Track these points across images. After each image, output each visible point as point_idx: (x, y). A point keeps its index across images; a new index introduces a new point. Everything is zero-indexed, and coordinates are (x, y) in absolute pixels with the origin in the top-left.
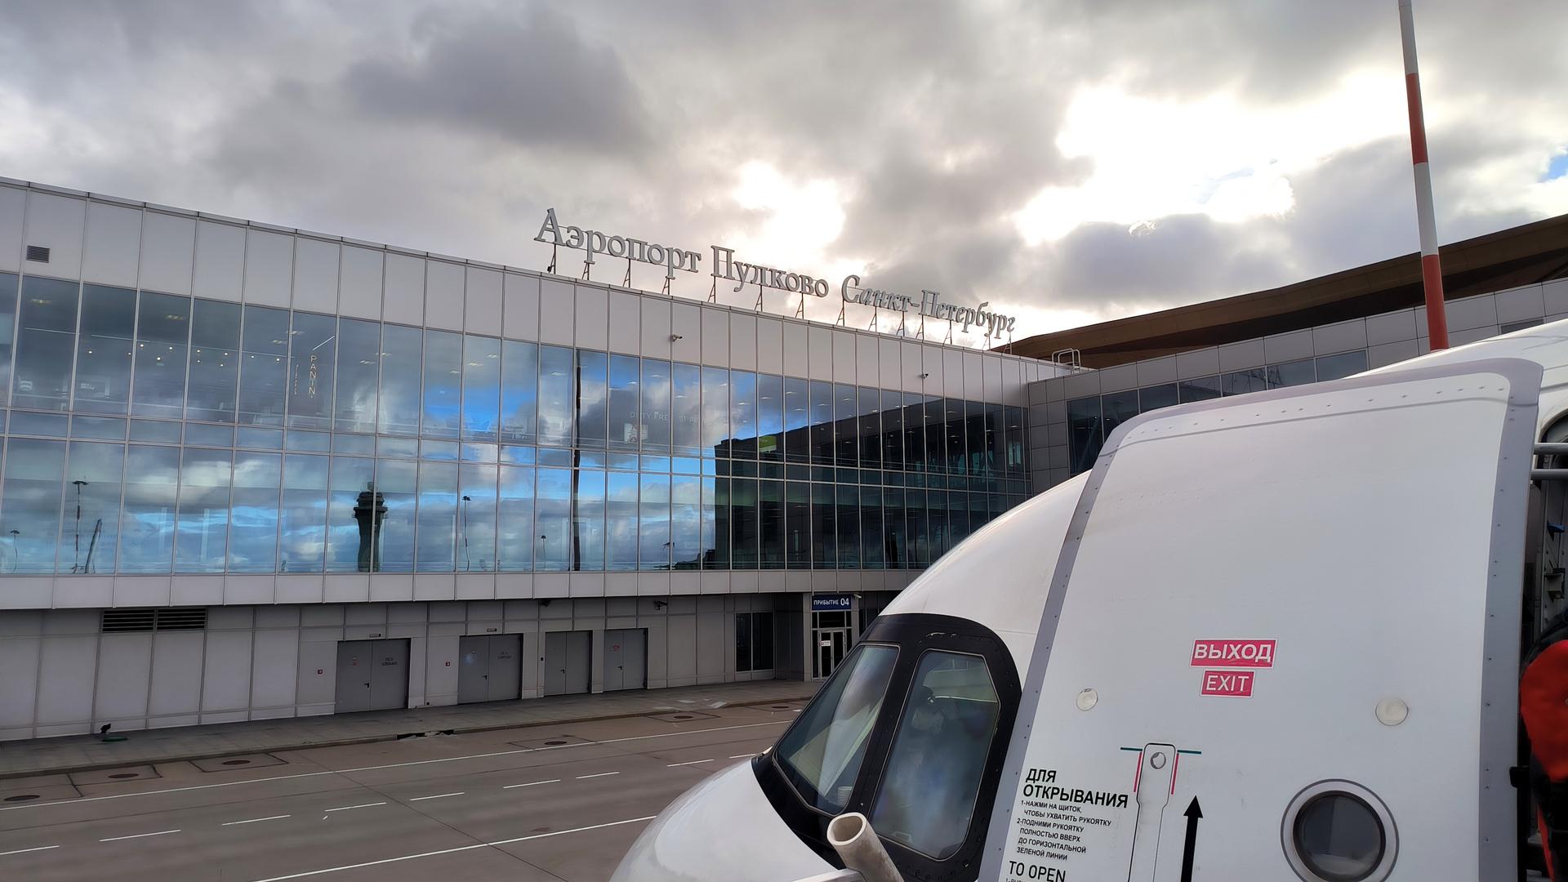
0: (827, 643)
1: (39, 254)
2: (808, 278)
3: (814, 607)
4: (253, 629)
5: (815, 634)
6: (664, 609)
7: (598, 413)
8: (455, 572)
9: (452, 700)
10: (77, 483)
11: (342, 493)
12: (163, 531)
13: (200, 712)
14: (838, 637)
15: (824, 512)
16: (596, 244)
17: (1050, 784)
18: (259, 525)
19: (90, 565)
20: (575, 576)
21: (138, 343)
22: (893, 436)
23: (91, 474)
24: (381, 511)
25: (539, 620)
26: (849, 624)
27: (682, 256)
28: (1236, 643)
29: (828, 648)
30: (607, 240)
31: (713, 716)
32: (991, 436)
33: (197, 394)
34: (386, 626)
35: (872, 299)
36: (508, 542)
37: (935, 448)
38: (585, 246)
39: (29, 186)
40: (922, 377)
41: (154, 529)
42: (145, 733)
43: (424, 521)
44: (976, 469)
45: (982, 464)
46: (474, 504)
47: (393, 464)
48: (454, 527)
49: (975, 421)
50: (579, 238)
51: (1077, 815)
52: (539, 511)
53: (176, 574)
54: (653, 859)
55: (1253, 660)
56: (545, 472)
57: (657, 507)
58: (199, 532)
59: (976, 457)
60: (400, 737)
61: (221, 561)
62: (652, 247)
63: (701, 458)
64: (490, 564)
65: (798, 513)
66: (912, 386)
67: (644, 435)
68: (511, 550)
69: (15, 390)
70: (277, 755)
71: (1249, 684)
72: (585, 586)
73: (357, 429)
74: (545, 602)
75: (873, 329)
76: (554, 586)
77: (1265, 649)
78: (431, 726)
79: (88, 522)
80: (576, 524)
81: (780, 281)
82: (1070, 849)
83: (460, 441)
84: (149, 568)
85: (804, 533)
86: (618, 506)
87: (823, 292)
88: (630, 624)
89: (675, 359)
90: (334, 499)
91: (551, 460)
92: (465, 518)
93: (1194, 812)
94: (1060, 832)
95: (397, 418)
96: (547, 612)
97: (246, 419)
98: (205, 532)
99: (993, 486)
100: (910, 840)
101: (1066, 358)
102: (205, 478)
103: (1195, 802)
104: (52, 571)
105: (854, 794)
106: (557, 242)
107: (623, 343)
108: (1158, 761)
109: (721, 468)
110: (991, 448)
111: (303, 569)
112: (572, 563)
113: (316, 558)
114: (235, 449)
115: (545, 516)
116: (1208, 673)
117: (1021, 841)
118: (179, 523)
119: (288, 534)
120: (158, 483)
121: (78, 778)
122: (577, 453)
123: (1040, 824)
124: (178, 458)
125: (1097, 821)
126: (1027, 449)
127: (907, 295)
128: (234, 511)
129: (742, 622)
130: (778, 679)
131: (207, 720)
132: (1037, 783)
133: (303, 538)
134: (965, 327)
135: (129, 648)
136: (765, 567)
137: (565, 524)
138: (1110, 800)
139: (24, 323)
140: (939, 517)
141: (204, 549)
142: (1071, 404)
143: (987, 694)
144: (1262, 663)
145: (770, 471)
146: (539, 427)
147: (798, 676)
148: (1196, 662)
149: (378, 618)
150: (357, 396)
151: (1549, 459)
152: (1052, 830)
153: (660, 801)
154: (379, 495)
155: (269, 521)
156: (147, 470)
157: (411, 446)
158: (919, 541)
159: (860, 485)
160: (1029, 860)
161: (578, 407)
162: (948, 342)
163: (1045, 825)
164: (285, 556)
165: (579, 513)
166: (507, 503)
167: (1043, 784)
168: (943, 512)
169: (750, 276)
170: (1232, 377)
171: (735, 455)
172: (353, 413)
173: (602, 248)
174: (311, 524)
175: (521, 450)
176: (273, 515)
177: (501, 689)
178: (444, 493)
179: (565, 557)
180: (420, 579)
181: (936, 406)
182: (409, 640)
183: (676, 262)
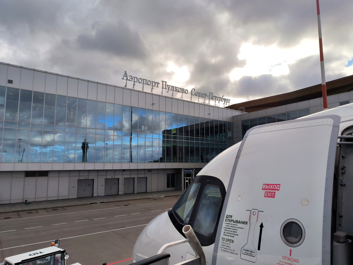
0: (187, 181)
1: (10, 82)
2: (183, 89)
3: (184, 172)
4: (59, 176)
5: (184, 178)
6: (150, 172)
7: (136, 123)
8: (104, 163)
9: (103, 195)
10: (19, 139)
11: (79, 142)
12: (39, 151)
13: (47, 197)
14: (190, 179)
15: (187, 148)
16: (136, 80)
17: (231, 219)
18: (60, 150)
19: (23, 160)
20: (131, 164)
21: (33, 104)
22: (202, 129)
23: (23, 137)
24: (88, 147)
25: (123, 175)
26: (192, 176)
27: (155, 83)
28: (272, 185)
29: (187, 182)
30: (138, 79)
31: (161, 199)
32: (224, 129)
33: (46, 117)
34: (89, 176)
35: (198, 94)
36: (116, 155)
37: (212, 132)
38: (133, 80)
39: (8, 64)
40: (209, 114)
41: (37, 151)
42: (35, 202)
43: (98, 149)
44: (221, 138)
45: (222, 136)
46: (108, 145)
47: (91, 135)
48: (104, 151)
49: (221, 126)
50: (132, 79)
51: (236, 226)
52: (123, 147)
53: (42, 163)
54: (146, 235)
55: (275, 189)
56: (125, 138)
57: (149, 146)
58: (46, 152)
59: (221, 134)
60: (91, 204)
61: (52, 159)
62: (148, 81)
63: (159, 134)
64: (112, 161)
65: (181, 148)
66: (207, 117)
67: (146, 128)
68: (117, 157)
69: (5, 116)
70: (64, 208)
71: (274, 195)
72: (133, 166)
73: (82, 126)
74: (124, 170)
75: (198, 102)
76: (126, 166)
77: (278, 186)
78: (98, 201)
79: (22, 149)
80: (131, 151)
81: (176, 89)
82: (235, 235)
83: (105, 129)
84: (36, 161)
85: (182, 153)
86: (141, 146)
87: (187, 93)
88: (143, 176)
89: (153, 109)
90: (77, 144)
91: (126, 135)
92: (106, 149)
93: (262, 226)
94: (233, 230)
95: (91, 124)
96: (125, 173)
97: (57, 124)
98: (48, 152)
99: (225, 142)
101: (242, 110)
102: (48, 138)
103: (262, 223)
104: (14, 161)
105: (190, 220)
106: (127, 79)
107: (142, 105)
108: (254, 213)
109: (164, 137)
110: (224, 132)
111: (70, 161)
112: (130, 160)
113: (73, 159)
114: (55, 131)
115: (124, 148)
116: (266, 192)
117: (224, 232)
118: (42, 149)
119: (67, 152)
120: (38, 139)
121: (20, 213)
122: (131, 133)
123: (228, 228)
124: (42, 133)
125: (241, 228)
126: (232, 133)
127: (206, 94)
128: (54, 147)
129: (168, 175)
130: (176, 190)
131: (49, 199)
132: (228, 218)
133: (70, 153)
134: (219, 102)
135: (31, 180)
136: (173, 162)
137: (129, 150)
138: (244, 223)
139: (8, 99)
140: (213, 149)
141: (48, 156)
142: (243, 121)
143: (219, 195)
144: (278, 190)
145: (175, 138)
146: (122, 126)
147: (181, 189)
148: (263, 189)
149: (87, 174)
150: (82, 118)
151: (343, 140)
152: (231, 230)
153: (148, 221)
154: (87, 143)
155: (62, 149)
156: (35, 136)
157: (94, 131)
158: (208, 156)
159: (195, 141)
160: (226, 237)
161: (132, 121)
162: (215, 105)
163: (229, 229)
164: (66, 158)
165: (132, 148)
166: (116, 145)
167: (229, 219)
168: (214, 148)
169: (170, 88)
170: (279, 115)
171: (167, 133)
172: (81, 122)
173: (137, 81)
174: (72, 150)
175: (119, 132)
176: (63, 148)
177: (114, 192)
178: (102, 143)
179: (128, 159)
180: (96, 164)
181: (212, 122)
182: (94, 179)
183: (154, 85)
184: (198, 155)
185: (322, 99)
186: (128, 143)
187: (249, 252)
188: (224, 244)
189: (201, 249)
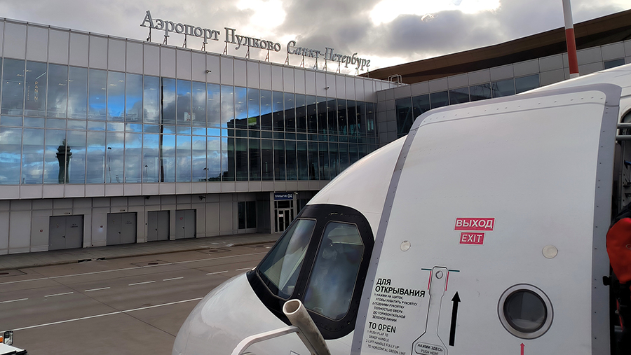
0: (282, 216)
2: (271, 43)
3: (275, 199)
4: (10, 211)
5: (276, 211)
7: (171, 107)
8: (105, 184)
9: (104, 243)
11: (51, 146)
14: (287, 213)
15: (280, 153)
16: (170, 28)
17: (388, 286)
18: (12, 161)
20: (162, 184)
22: (312, 117)
24: (69, 155)
25: (145, 206)
26: (292, 206)
27: (211, 32)
28: (476, 219)
29: (282, 218)
30: (175, 25)
31: (227, 250)
32: (359, 117)
34: (73, 209)
35: (302, 52)
36: (131, 169)
37: (332, 122)
38: (164, 28)
40: (326, 89)
43: (91, 159)
44: (352, 132)
45: (355, 130)
46: (113, 151)
47: (74, 133)
48: (104, 162)
49: (352, 109)
50: (162, 24)
51: (401, 300)
52: (144, 154)
54: (200, 319)
55: (484, 227)
56: (147, 136)
57: (200, 151)
59: (352, 126)
60: (79, 261)
62: (196, 29)
63: (221, 128)
64: (121, 179)
65: (267, 154)
66: (321, 93)
67: (193, 118)
68: (131, 172)
70: (22, 270)
71: (482, 239)
72: (167, 189)
73: (57, 116)
74: (148, 197)
75: (302, 66)
76: (151, 189)
77: (490, 222)
78: (94, 256)
80: (162, 160)
81: (257, 44)
82: (398, 317)
83: (106, 121)
85: (270, 163)
86: (182, 151)
87: (278, 49)
88: (188, 207)
89: (208, 81)
90: (47, 149)
91: (150, 130)
92: (109, 157)
93: (456, 299)
94: (393, 308)
95: (76, 111)
96: (148, 202)
99: (360, 141)
100: (322, 311)
101: (395, 79)
103: (457, 294)
106: (151, 26)
107: (183, 74)
108: (439, 275)
109: (230, 133)
110: (359, 122)
111: (32, 182)
112: (160, 178)
113: (39, 177)
115: (147, 156)
116: (462, 234)
117: (375, 312)
119: (25, 165)
122: (162, 126)
123: (383, 305)
125: (410, 304)
126: (376, 123)
129: (241, 205)
130: (258, 233)
132: (382, 285)
133: (33, 168)
136: (252, 179)
137: (156, 160)
138: (416, 293)
140: (334, 155)
142: (397, 101)
143: (358, 241)
144: (488, 229)
145: (254, 134)
146: (142, 114)
147: (268, 231)
148: (457, 228)
149: (69, 205)
150: (57, 100)
151: (625, 131)
152: (389, 308)
153: (204, 291)
154: (68, 147)
155: (16, 160)
157: (83, 124)
158: (325, 167)
159: (296, 140)
160: (378, 322)
161: (162, 105)
162: (338, 72)
163: (386, 305)
164: (24, 176)
165: (163, 155)
166: (129, 150)
167: (385, 286)
168: (337, 153)
169: (243, 42)
170: (475, 88)
171: (237, 127)
172: (56, 108)
173: (173, 29)
174: (36, 161)
175: (135, 125)
176: (18, 157)
177: (128, 238)
178: (99, 146)
179: (157, 175)
180: (88, 187)
181: (332, 103)
182: (83, 215)
183: (208, 35)
184: (303, 166)
185: (566, 55)
186: (154, 146)
187: (430, 350)
188: (373, 335)
189: (324, 345)
